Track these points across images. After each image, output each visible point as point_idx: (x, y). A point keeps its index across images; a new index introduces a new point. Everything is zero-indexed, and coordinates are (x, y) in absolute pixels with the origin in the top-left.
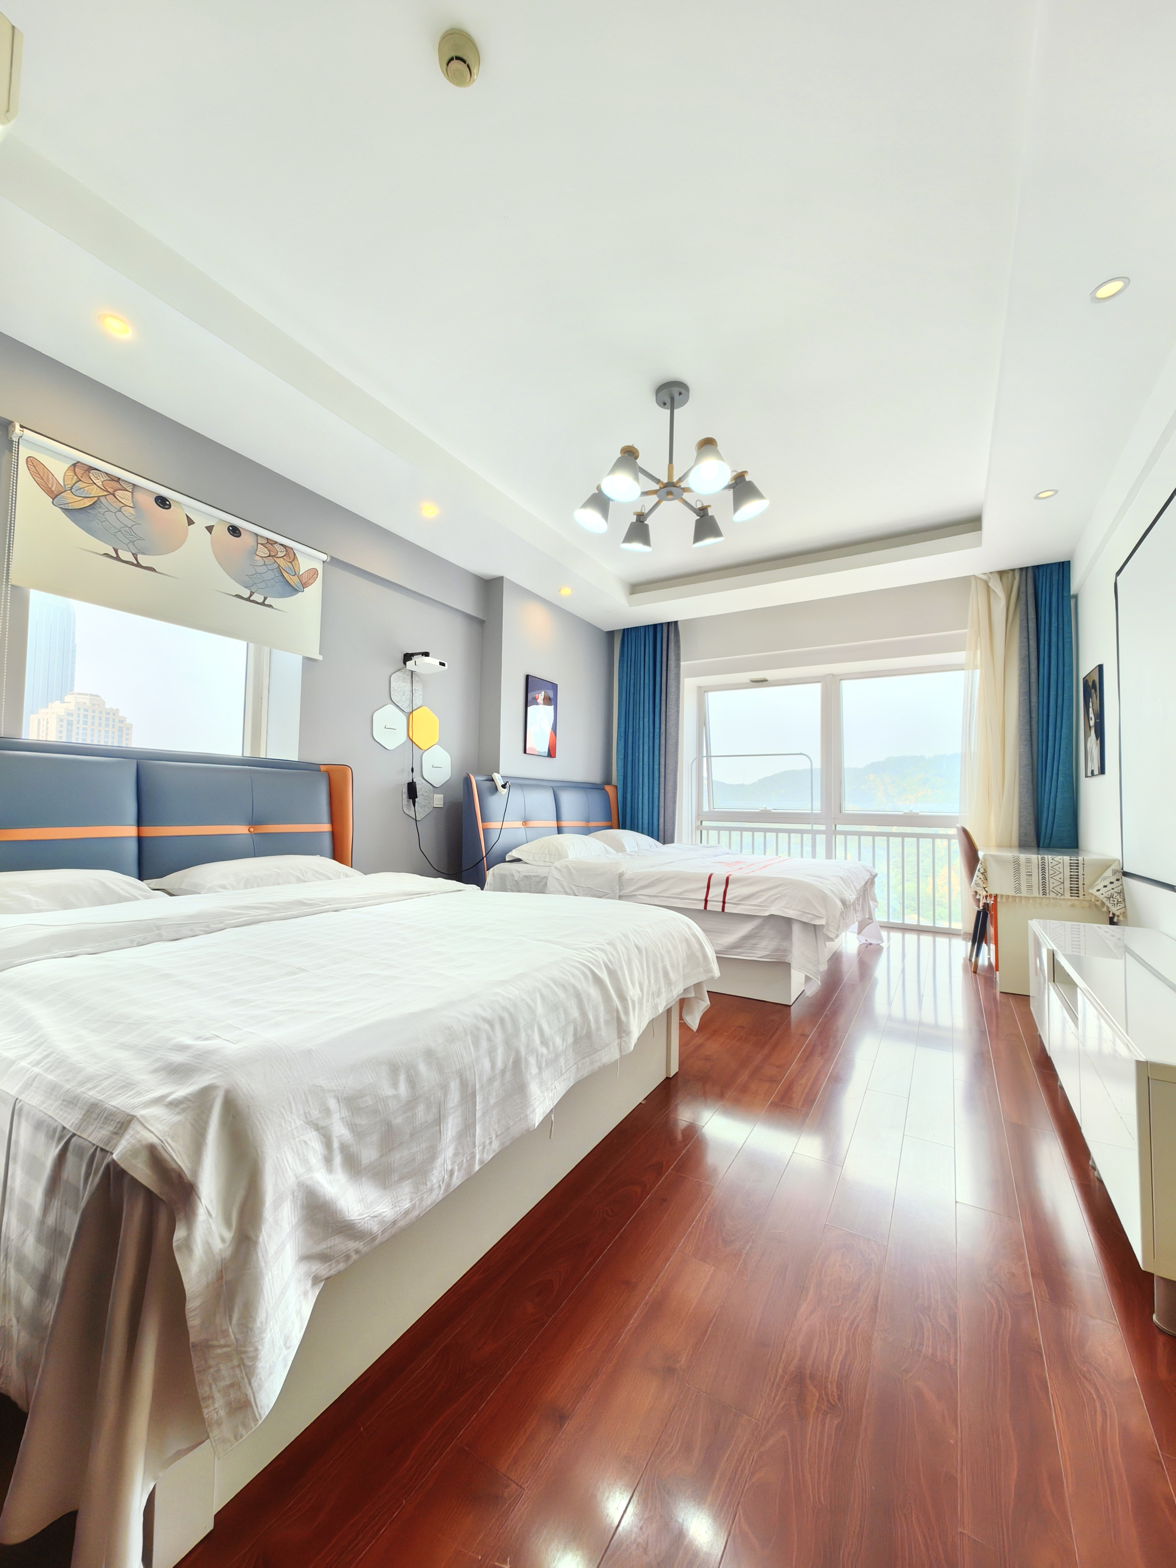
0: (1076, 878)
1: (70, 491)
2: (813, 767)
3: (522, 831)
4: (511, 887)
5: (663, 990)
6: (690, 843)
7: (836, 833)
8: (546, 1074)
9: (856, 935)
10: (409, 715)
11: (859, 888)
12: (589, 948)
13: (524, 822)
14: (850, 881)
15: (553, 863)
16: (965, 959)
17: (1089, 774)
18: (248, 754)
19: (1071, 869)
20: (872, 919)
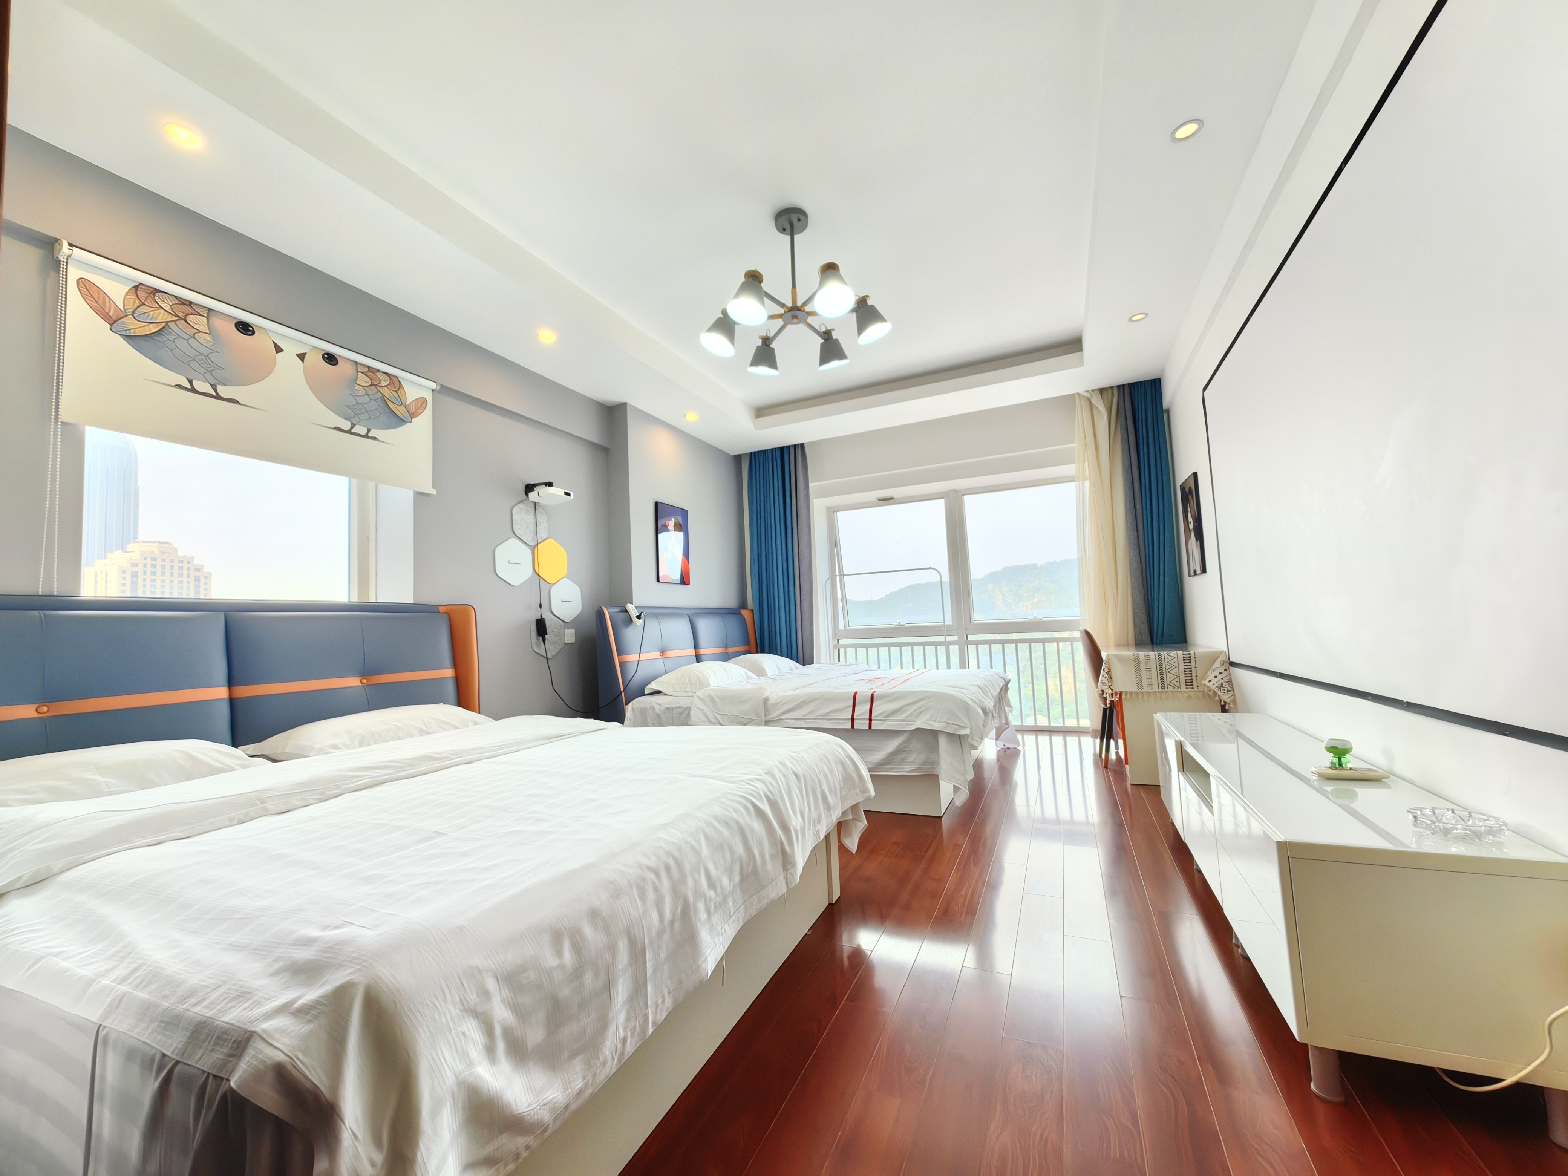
0: (1189, 671)
1: (131, 316)
2: (943, 580)
3: (661, 662)
4: (652, 721)
5: (823, 815)
6: (829, 662)
7: (968, 643)
8: (716, 919)
9: (994, 740)
10: (534, 549)
11: (995, 695)
12: (748, 780)
13: (661, 652)
14: (987, 689)
15: (695, 693)
16: (1095, 755)
17: (1192, 573)
18: (355, 599)
19: (1184, 663)
20: (1008, 724)
